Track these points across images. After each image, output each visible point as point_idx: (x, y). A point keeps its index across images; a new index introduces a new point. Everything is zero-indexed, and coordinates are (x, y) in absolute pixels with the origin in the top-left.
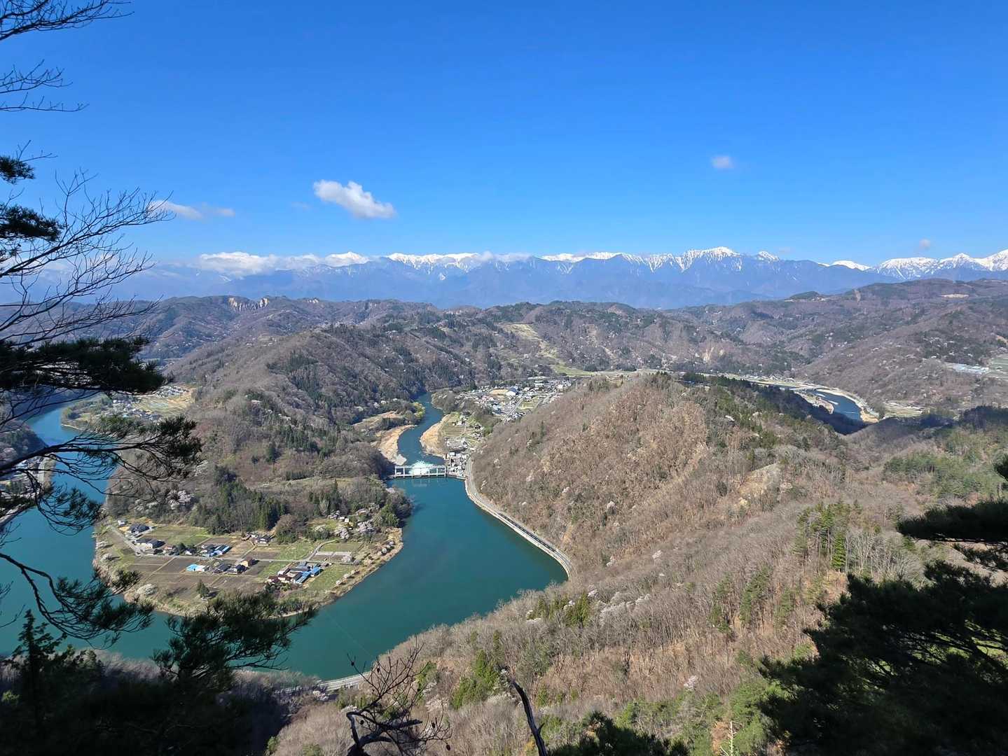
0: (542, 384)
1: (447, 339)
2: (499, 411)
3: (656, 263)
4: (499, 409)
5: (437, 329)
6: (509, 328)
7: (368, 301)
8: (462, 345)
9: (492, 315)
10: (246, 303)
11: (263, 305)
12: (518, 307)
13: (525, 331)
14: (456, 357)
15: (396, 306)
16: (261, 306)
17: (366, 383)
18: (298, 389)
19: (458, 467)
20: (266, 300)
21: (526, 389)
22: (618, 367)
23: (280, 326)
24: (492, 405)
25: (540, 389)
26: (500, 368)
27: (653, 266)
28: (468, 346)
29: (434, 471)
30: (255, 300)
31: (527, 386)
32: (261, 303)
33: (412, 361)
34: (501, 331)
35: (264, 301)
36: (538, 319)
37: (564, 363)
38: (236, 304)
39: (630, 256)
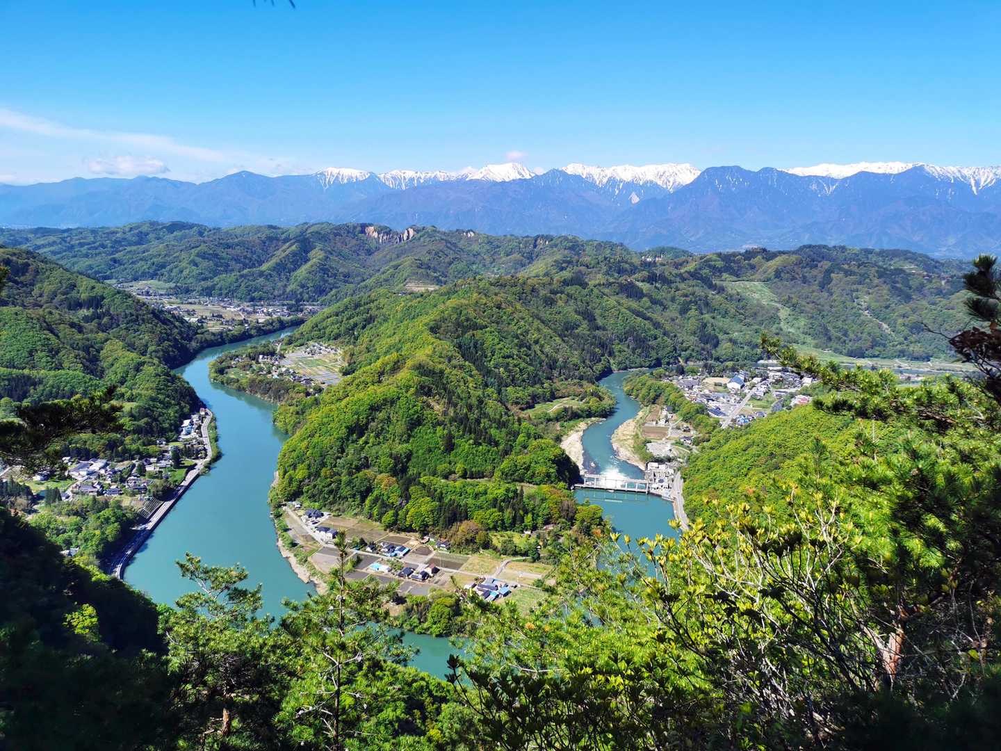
0: (779, 374)
1: (645, 299)
2: (717, 411)
3: (983, 180)
4: (718, 408)
5: (631, 285)
6: (733, 286)
7: (538, 236)
8: (665, 308)
9: (710, 266)
10: (388, 233)
11: (408, 237)
12: (749, 255)
13: (756, 291)
14: (657, 325)
15: (575, 247)
16: (405, 238)
17: (543, 357)
18: (465, 360)
19: (663, 484)
20: (411, 232)
21: (756, 380)
22: (901, 354)
23: (429, 268)
24: (708, 400)
25: (778, 381)
26: (716, 345)
27: (977, 184)
28: (673, 311)
29: (630, 484)
30: (399, 230)
31: (756, 376)
32: (406, 234)
33: (598, 328)
34: (721, 290)
35: (408, 232)
36: (778, 274)
37: (814, 342)
38: (375, 235)
39: (938, 169)
